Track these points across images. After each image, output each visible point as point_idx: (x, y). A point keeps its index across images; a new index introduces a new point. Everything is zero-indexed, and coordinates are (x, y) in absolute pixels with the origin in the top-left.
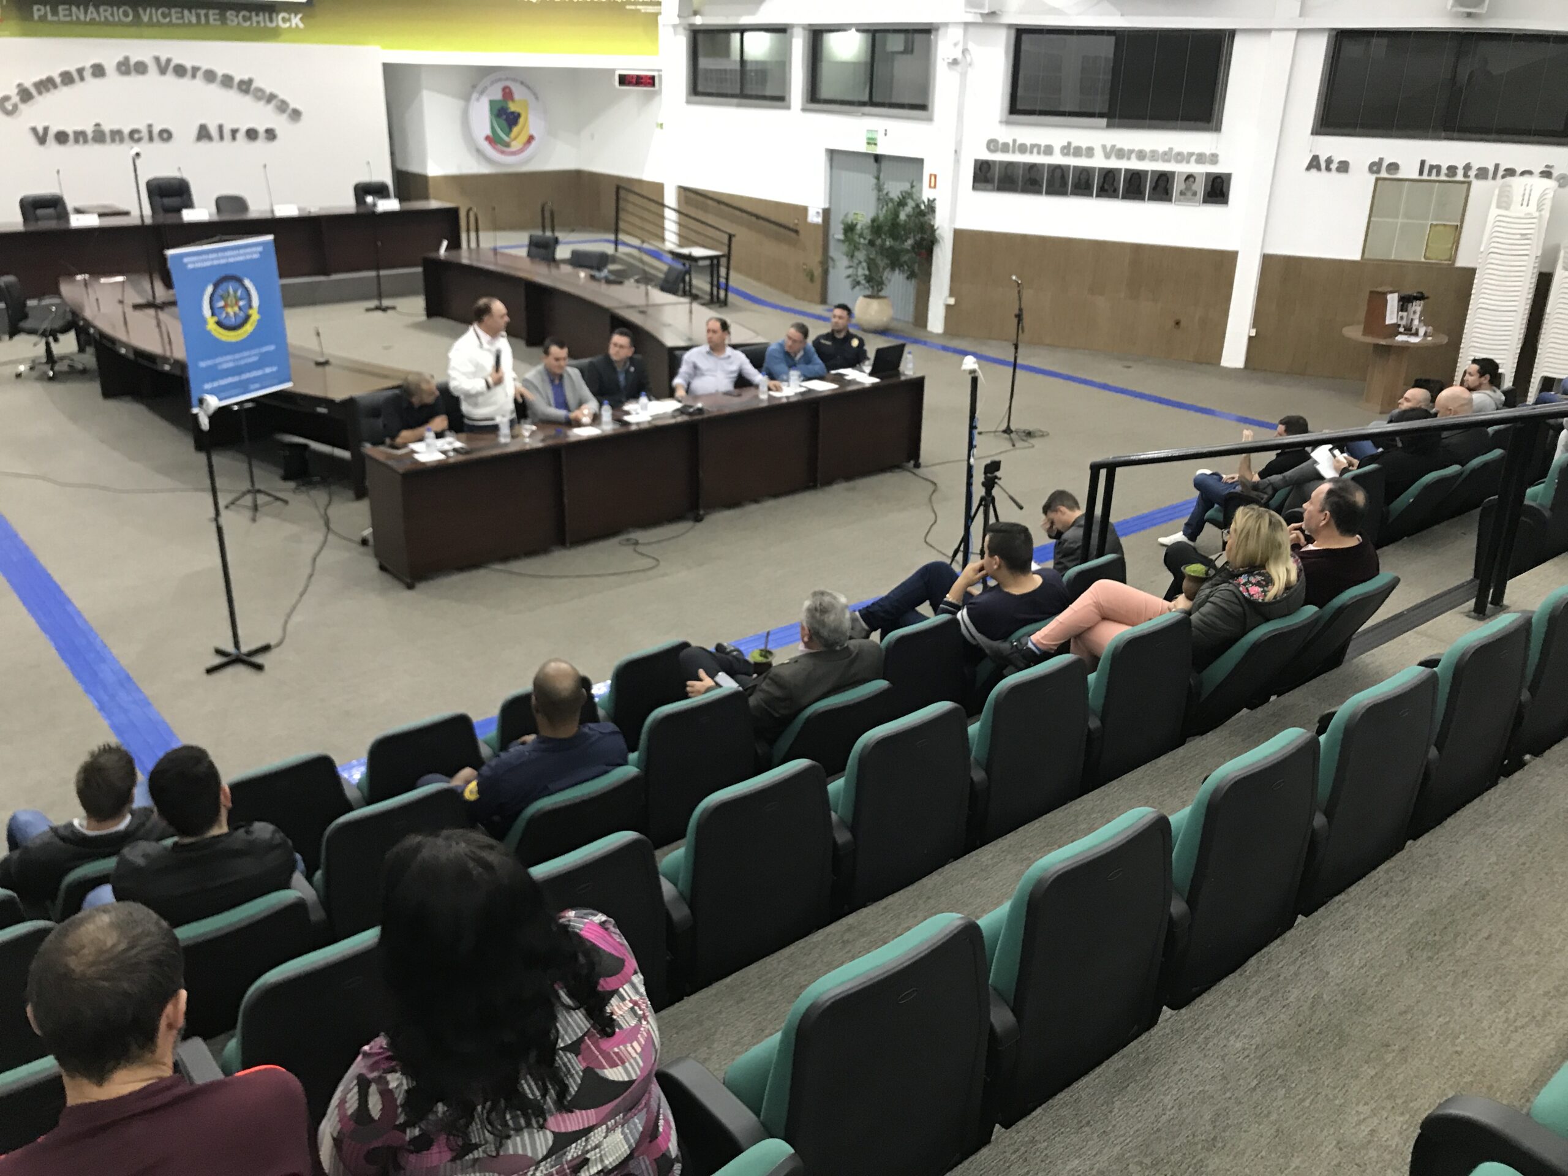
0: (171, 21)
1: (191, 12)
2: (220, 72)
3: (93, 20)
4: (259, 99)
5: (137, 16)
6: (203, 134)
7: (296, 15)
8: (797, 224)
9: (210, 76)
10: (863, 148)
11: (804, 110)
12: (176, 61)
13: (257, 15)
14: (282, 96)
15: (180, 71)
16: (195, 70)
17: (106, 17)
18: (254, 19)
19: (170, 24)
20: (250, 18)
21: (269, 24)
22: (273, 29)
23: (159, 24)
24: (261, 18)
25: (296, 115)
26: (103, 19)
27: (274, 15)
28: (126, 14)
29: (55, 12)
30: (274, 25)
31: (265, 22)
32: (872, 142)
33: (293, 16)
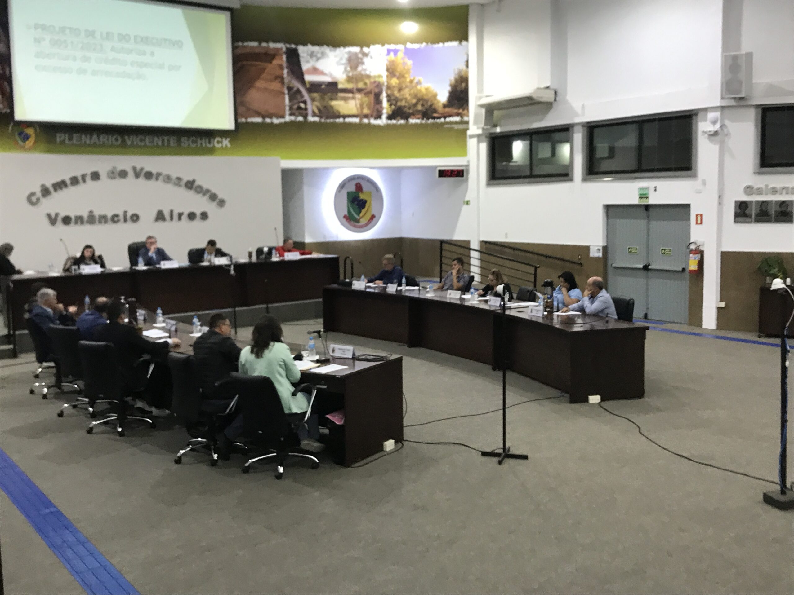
0: (146, 143)
1: (158, 139)
2: (174, 176)
3: (95, 143)
4: (198, 192)
5: (124, 141)
6: (160, 216)
7: (226, 140)
8: (580, 259)
9: (168, 179)
10: (635, 201)
11: (584, 180)
12: (148, 169)
13: (201, 139)
14: (214, 190)
15: (149, 175)
16: (159, 175)
17: (103, 141)
18: (199, 141)
19: (145, 146)
20: (196, 142)
21: (208, 145)
22: (211, 148)
23: (138, 146)
24: (203, 141)
25: (222, 203)
26: (101, 143)
27: (212, 140)
28: (117, 140)
29: (71, 139)
30: (212, 145)
31: (206, 143)
32: (643, 196)
33: (224, 140)
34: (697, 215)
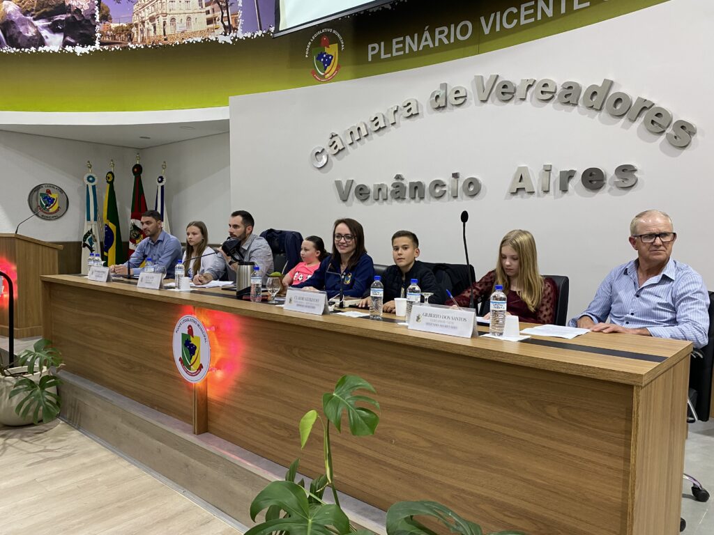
0: (519, 22)
2: (560, 82)
3: (427, 46)
4: (618, 115)
5: (478, 28)
9: (546, 92)
12: (506, 77)
14: (660, 102)
15: (506, 92)
16: (527, 86)
17: (440, 40)
25: (683, 134)
26: (437, 44)
28: (464, 31)
29: (388, 49)
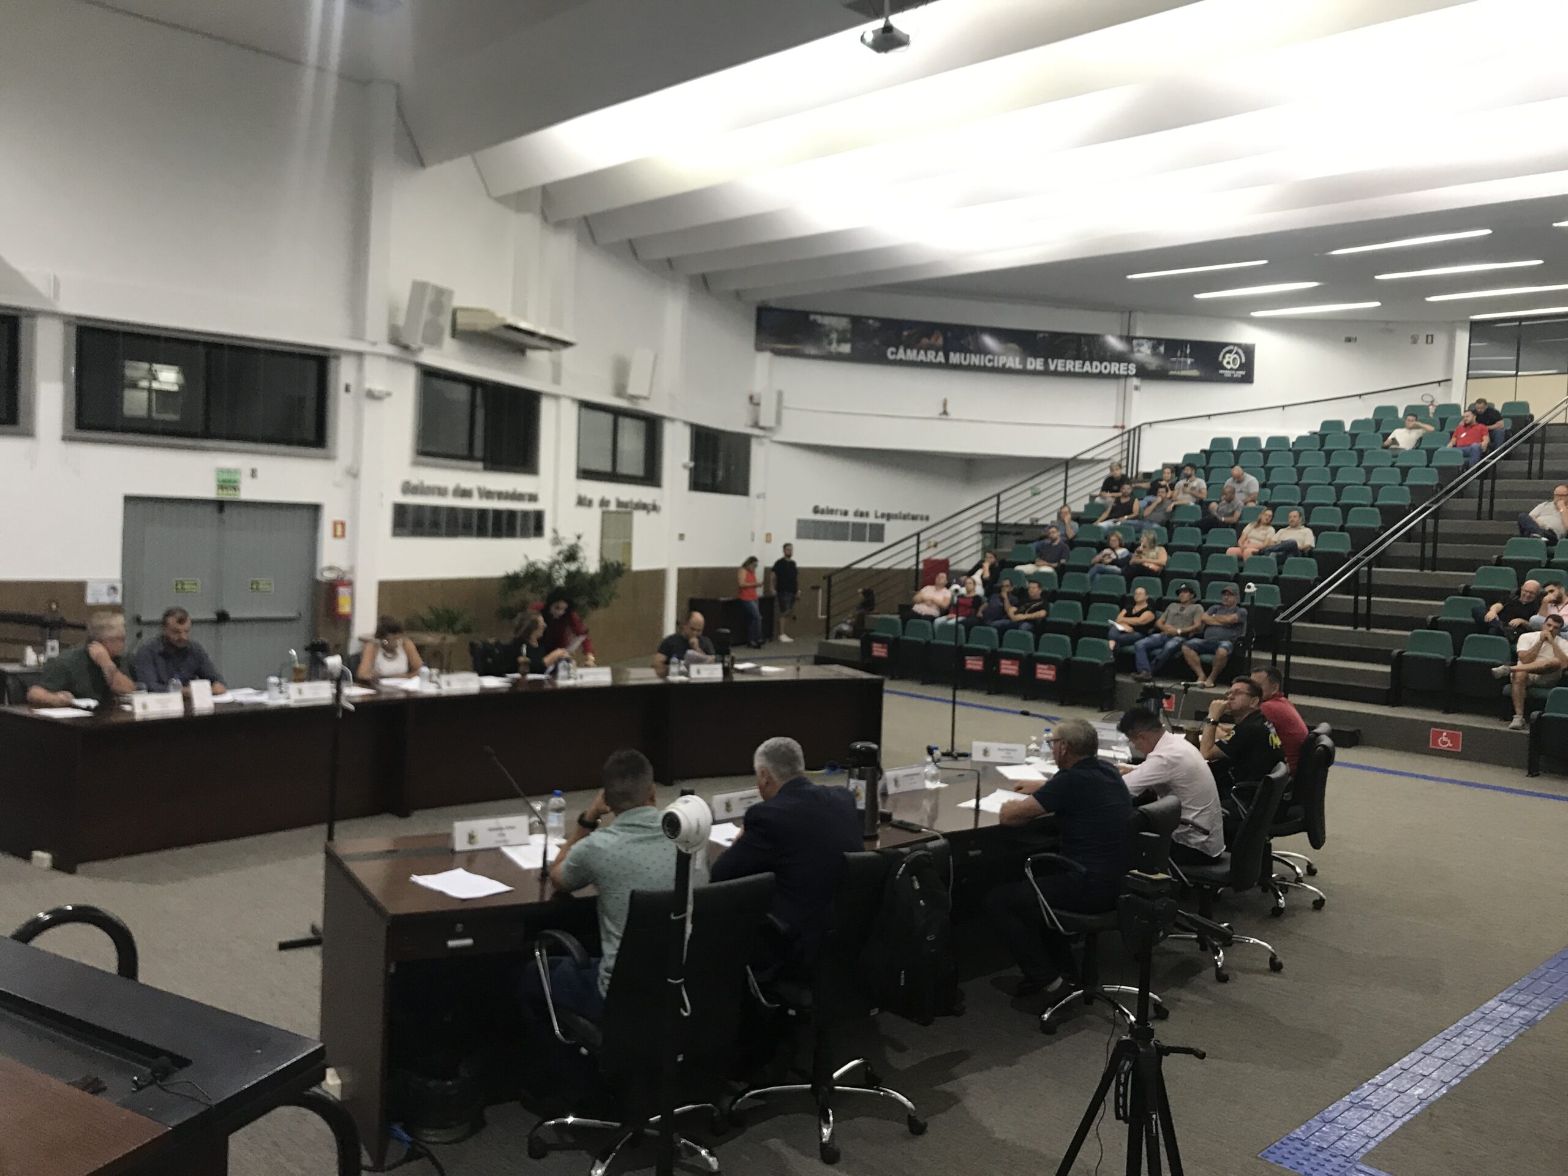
10: (210, 492)
11: (67, 438)
32: (227, 483)
34: (335, 524)
